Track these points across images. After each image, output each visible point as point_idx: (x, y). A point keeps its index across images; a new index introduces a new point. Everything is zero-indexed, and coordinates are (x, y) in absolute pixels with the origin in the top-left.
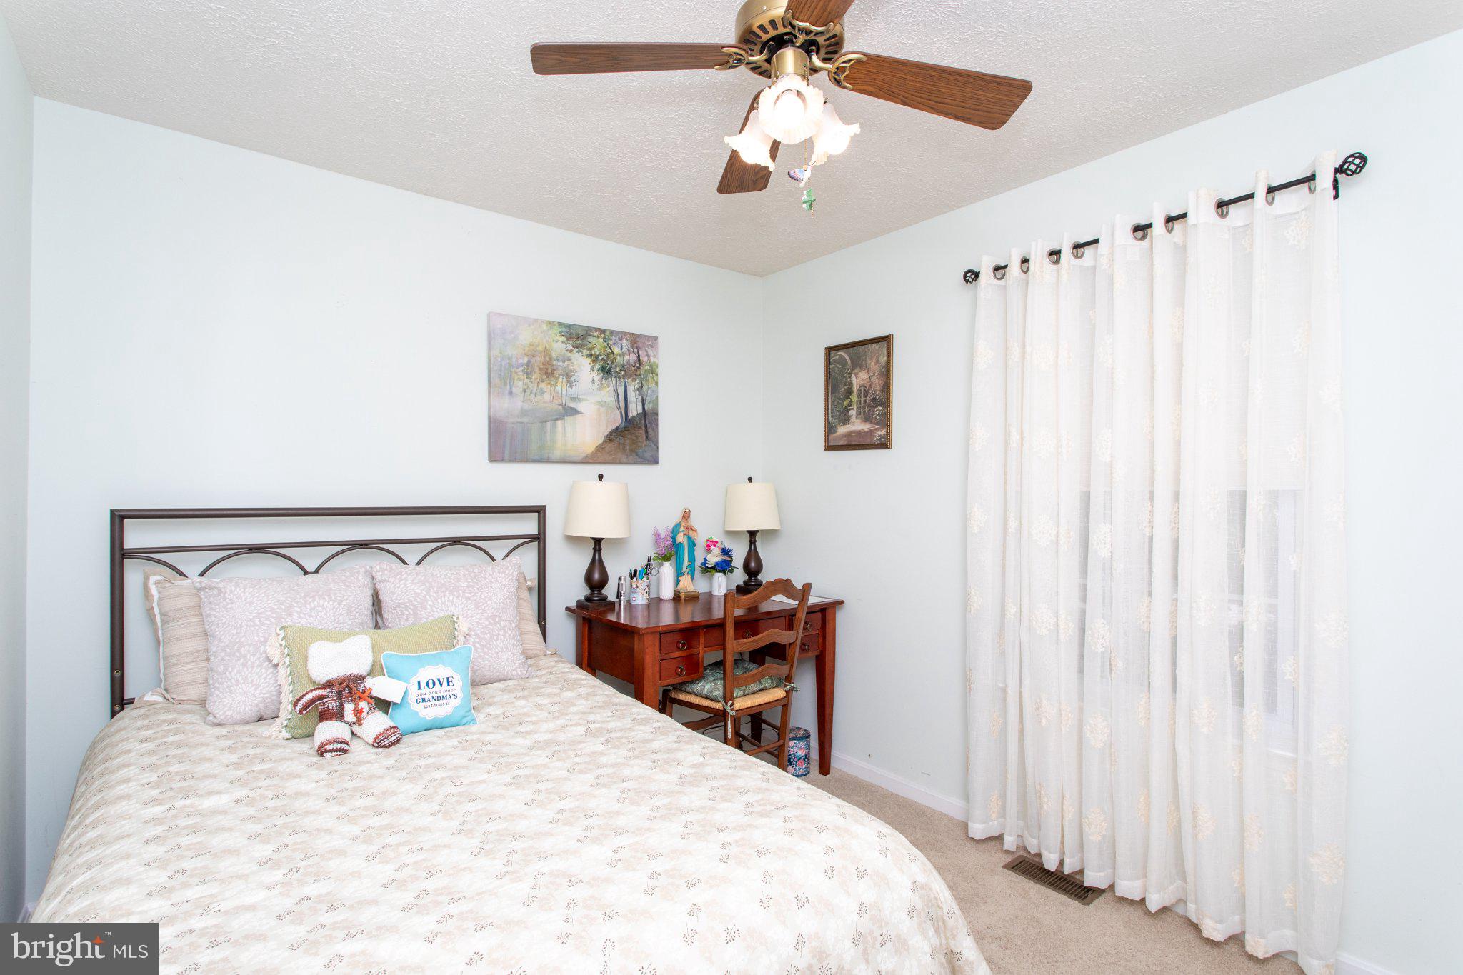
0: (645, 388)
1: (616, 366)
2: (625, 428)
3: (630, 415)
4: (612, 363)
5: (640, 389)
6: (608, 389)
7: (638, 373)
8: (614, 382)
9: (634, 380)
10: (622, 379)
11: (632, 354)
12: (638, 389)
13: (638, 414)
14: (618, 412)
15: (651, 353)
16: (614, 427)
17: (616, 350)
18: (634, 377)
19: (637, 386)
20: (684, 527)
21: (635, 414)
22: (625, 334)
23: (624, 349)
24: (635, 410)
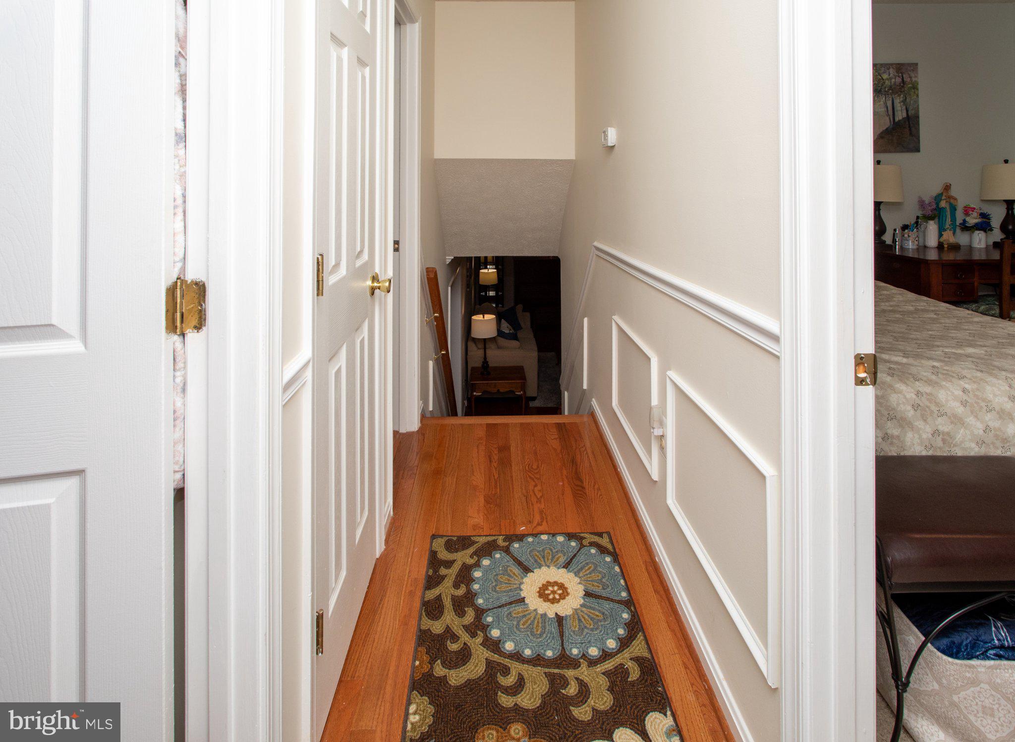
0: (908, 100)
1: (885, 87)
2: (893, 129)
3: (897, 119)
4: (882, 85)
5: (904, 101)
6: (879, 103)
7: (903, 90)
8: (884, 98)
9: (899, 95)
10: (890, 96)
11: (897, 77)
12: (902, 101)
13: (903, 118)
14: (888, 118)
15: (912, 75)
16: (884, 129)
17: (885, 76)
18: (899, 93)
19: (901, 99)
20: (946, 196)
21: (900, 118)
22: (892, 64)
23: (891, 75)
24: (900, 115)
